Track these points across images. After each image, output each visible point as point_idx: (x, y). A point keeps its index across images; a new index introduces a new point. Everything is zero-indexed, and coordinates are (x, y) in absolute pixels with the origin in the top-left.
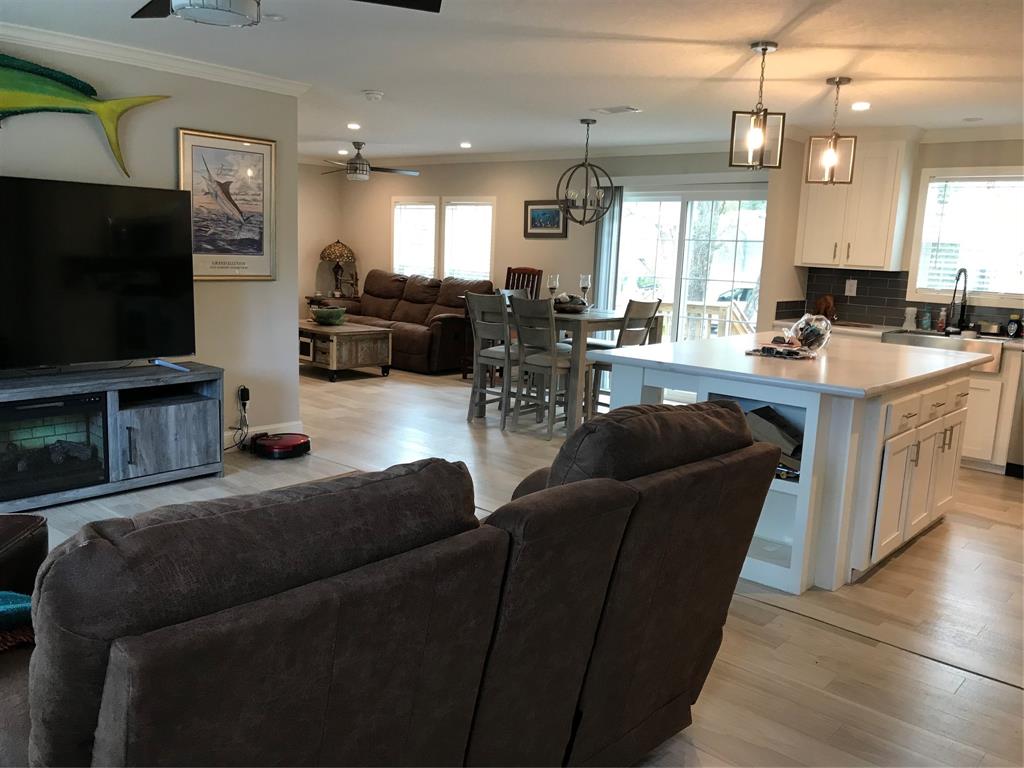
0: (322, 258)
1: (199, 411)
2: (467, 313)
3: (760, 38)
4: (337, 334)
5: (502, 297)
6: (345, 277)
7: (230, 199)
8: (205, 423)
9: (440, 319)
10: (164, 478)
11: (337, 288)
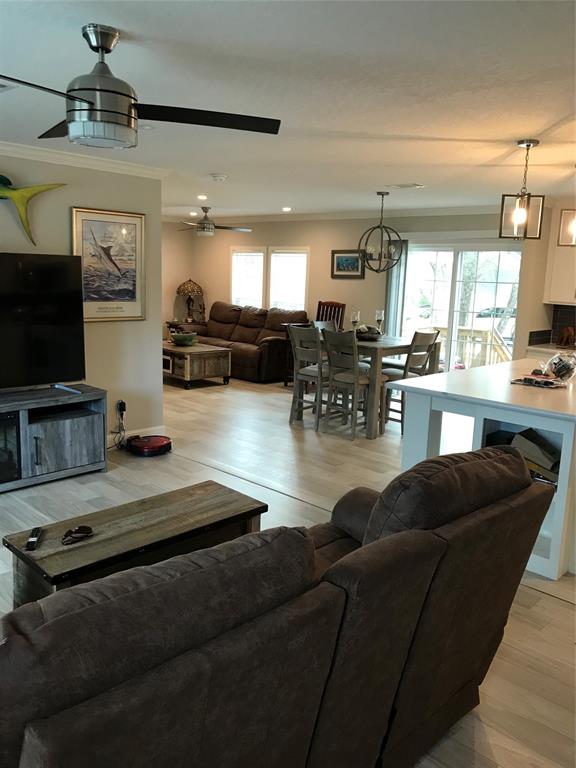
0: (178, 293)
1: (88, 422)
2: (288, 336)
3: (527, 137)
4: (190, 354)
5: (317, 329)
6: (195, 307)
7: (111, 260)
8: (93, 433)
9: (267, 341)
10: (62, 474)
11: (190, 315)
